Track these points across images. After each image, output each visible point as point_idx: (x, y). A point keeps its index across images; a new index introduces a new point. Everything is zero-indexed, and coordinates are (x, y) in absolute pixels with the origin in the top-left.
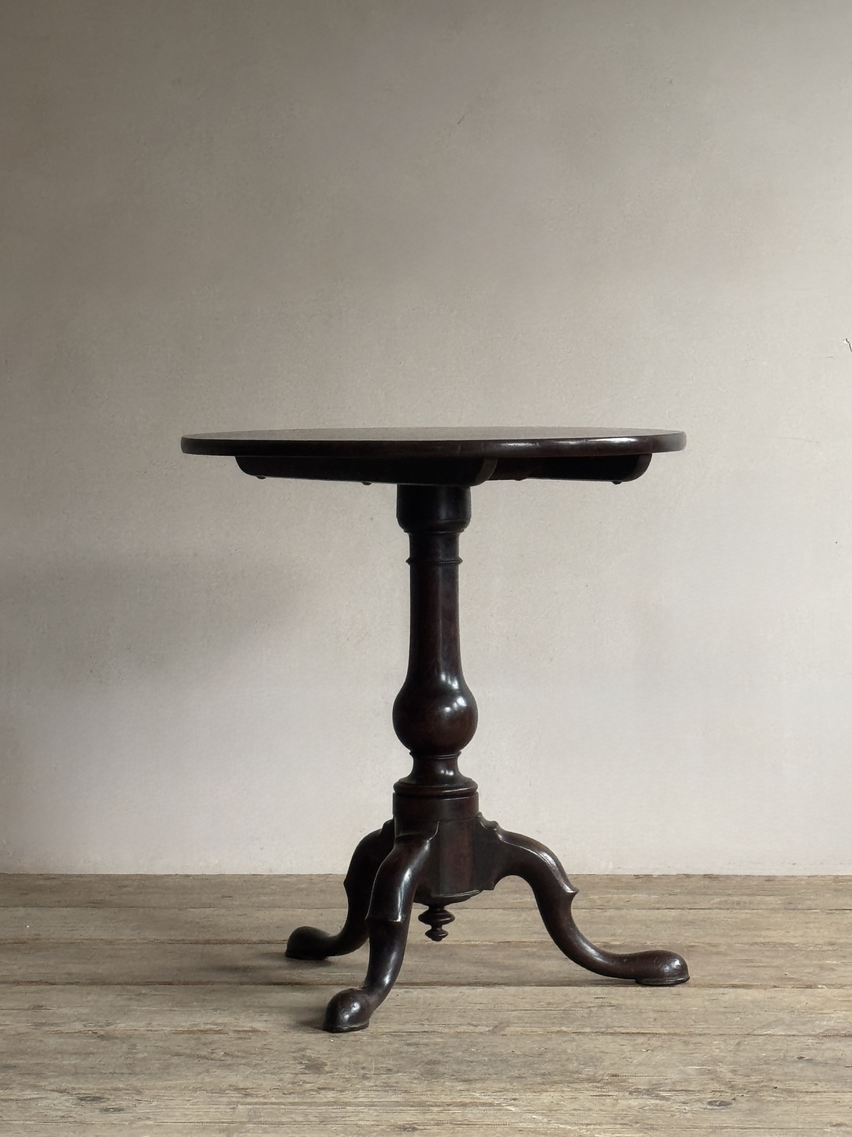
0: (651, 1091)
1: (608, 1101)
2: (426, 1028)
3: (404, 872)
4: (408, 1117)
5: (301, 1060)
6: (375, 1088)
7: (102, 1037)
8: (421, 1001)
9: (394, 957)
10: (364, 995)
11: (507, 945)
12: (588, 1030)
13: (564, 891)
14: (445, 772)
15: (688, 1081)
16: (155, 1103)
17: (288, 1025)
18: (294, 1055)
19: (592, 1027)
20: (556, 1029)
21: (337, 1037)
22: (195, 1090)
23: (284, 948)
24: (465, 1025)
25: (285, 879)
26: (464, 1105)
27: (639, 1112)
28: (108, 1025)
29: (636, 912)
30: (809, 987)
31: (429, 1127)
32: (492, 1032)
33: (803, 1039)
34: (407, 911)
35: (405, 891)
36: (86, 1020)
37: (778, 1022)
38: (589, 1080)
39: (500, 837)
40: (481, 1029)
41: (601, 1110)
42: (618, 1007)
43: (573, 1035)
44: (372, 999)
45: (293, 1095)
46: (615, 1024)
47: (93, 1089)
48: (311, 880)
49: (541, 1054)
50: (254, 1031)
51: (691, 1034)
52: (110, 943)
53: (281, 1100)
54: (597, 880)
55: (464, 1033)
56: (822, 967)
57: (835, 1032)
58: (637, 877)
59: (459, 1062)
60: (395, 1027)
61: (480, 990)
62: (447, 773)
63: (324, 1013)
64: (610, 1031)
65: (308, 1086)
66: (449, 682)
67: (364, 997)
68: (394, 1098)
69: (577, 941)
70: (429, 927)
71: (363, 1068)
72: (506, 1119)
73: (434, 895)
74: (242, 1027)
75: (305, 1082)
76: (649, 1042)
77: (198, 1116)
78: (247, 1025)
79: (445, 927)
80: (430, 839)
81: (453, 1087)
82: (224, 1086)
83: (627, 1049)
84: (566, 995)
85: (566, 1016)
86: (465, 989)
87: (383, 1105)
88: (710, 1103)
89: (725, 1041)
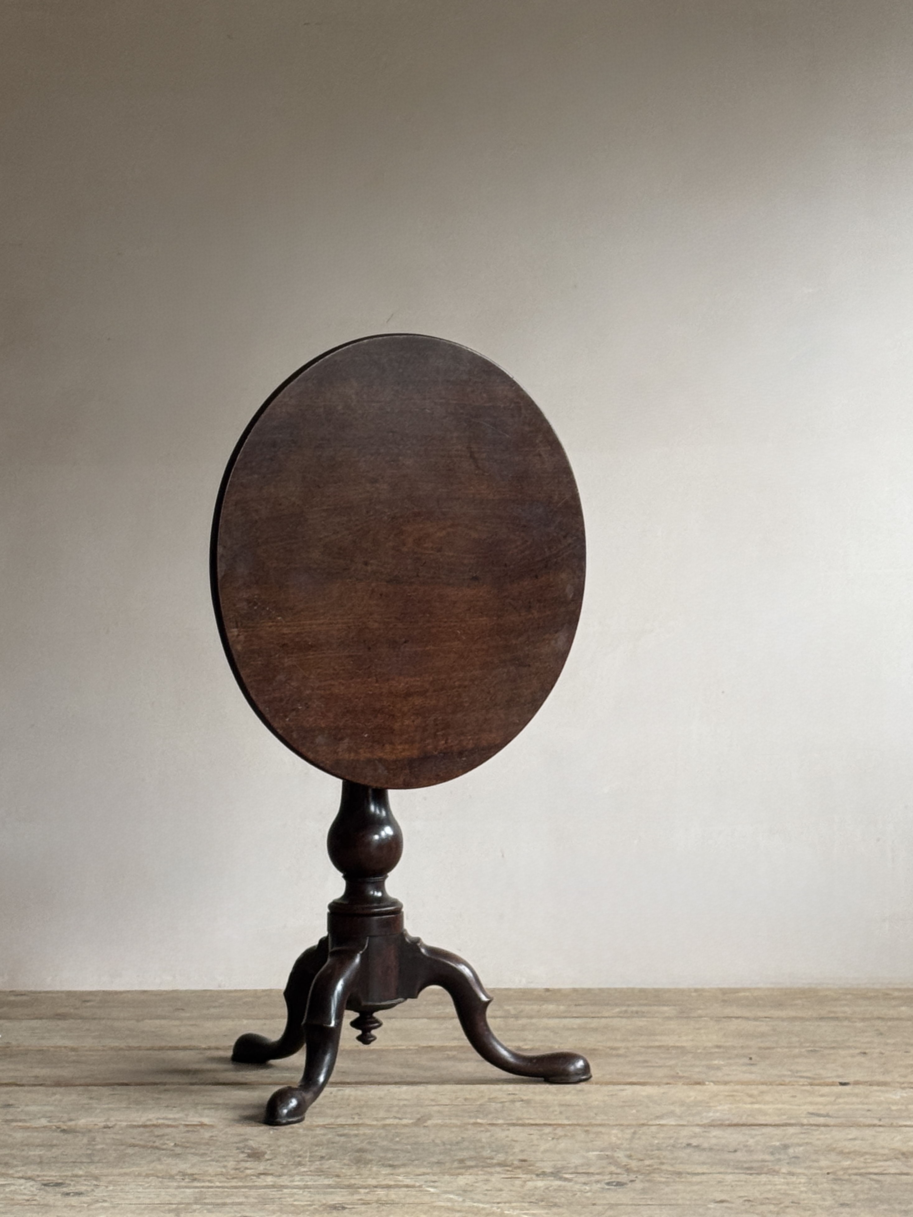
0: (556, 1174)
1: (518, 1182)
2: (356, 1120)
3: (337, 982)
4: (337, 1198)
5: (243, 1150)
6: (309, 1173)
7: (64, 1131)
8: (352, 1098)
9: (328, 1058)
10: (301, 1091)
11: (429, 1049)
12: (500, 1121)
13: (479, 999)
14: (374, 893)
15: (589, 1165)
16: (111, 1188)
17: (234, 1120)
18: (238, 1145)
19: (504, 1119)
20: (472, 1121)
21: (276, 1129)
22: (148, 1176)
23: (230, 1053)
24: (392, 1118)
25: (233, 994)
26: (389, 1187)
27: (544, 1192)
28: (71, 1120)
29: (545, 1020)
30: (699, 1083)
31: (356, 1206)
32: (416, 1124)
33: (691, 1128)
34: (339, 1017)
35: (338, 999)
36: (50, 1117)
37: (672, 1113)
38: (500, 1165)
39: (423, 951)
40: (405, 1121)
41: (511, 1191)
42: (528, 1102)
43: (487, 1127)
44: (308, 1096)
45: (235, 1180)
46: (525, 1116)
47: (56, 1176)
48: (256, 995)
49: (458, 1143)
50: (202, 1125)
51: (591, 1125)
52: (73, 1049)
53: (226, 1184)
54: (511, 992)
55: (389, 1125)
56: (710, 1067)
57: (719, 1122)
58: (547, 990)
59: (386, 1150)
60: (328, 1121)
61: (405, 1088)
62: (376, 893)
63: (265, 1109)
64: (520, 1122)
65: (248, 1172)
66: (378, 812)
67: (301, 1094)
68: (326, 1182)
69: (491, 1044)
70: (359, 1032)
71: (299, 1156)
72: (427, 1199)
73: (364, 1003)
74: (191, 1121)
75: (247, 1168)
76: (555, 1132)
77: (150, 1198)
78: (194, 1119)
79: (374, 1032)
80: (361, 952)
81: (379, 1171)
82: (174, 1172)
83: (534, 1137)
84: (482, 1092)
85: (481, 1110)
86: (393, 1089)
87: (317, 1188)
88: (608, 1184)
89: (622, 1131)
